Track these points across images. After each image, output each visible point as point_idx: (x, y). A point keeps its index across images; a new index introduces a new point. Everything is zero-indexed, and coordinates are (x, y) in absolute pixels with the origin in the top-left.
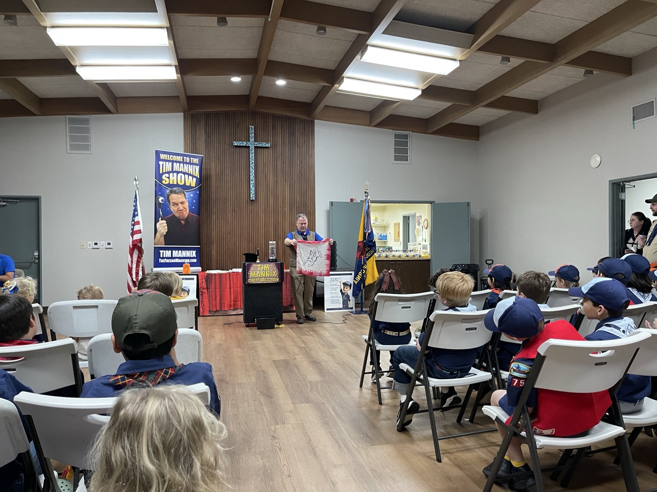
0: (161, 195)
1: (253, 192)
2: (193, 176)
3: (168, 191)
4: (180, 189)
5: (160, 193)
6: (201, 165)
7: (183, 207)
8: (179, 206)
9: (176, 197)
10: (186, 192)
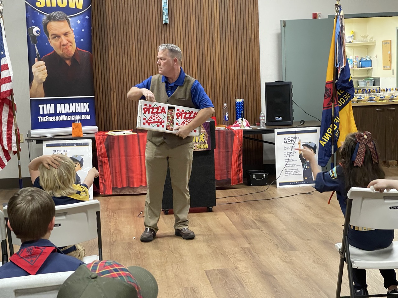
1: (165, 12)
5: (33, 22)
7: (68, 40)
8: (62, 39)
9: (56, 26)
10: (70, 17)
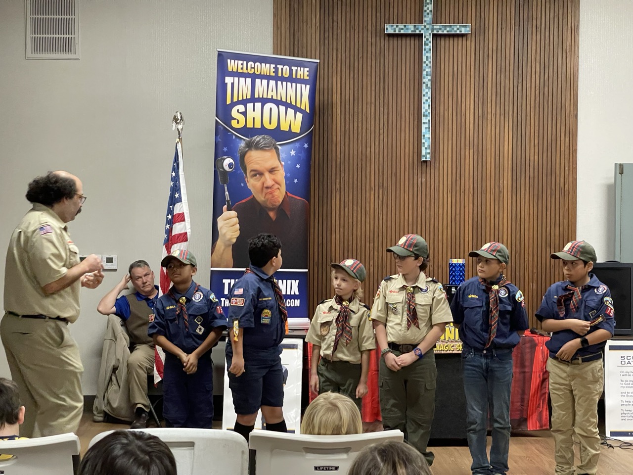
0: (229, 154)
1: (426, 142)
2: (297, 109)
3: (242, 144)
4: (268, 139)
5: (225, 149)
6: (314, 82)
7: (274, 180)
8: (265, 177)
9: (259, 158)
10: (280, 145)
